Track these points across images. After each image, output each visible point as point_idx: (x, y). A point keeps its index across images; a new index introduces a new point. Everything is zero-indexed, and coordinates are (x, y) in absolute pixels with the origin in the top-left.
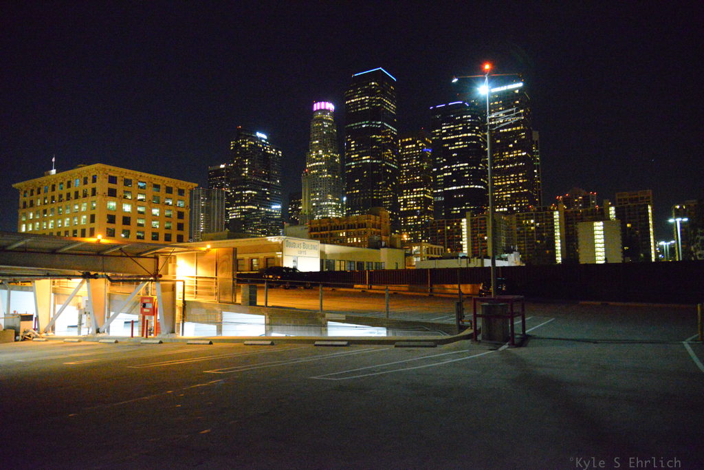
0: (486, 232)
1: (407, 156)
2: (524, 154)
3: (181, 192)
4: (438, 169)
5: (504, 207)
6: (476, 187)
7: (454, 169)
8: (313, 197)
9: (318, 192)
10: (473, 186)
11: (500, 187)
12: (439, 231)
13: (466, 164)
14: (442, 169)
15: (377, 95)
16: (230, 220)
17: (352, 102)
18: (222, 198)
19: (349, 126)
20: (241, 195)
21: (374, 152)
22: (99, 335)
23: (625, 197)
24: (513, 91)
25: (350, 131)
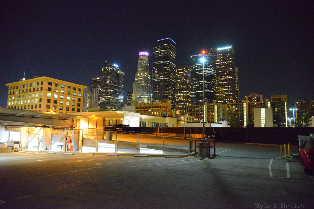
0: (213, 111)
1: (180, 76)
2: (231, 77)
3: (80, 90)
4: (193, 83)
5: (222, 100)
6: (210, 91)
7: (200, 83)
8: (137, 93)
9: (140, 91)
10: (208, 91)
11: (221, 91)
12: (193, 110)
13: (206, 81)
14: (195, 83)
15: (167, 49)
16: (101, 102)
17: (156, 53)
18: (97, 93)
19: (155, 62)
20: (105, 92)
21: (165, 75)
22: (47, 151)
23: (275, 98)
24: (227, 50)
25: (155, 65)
